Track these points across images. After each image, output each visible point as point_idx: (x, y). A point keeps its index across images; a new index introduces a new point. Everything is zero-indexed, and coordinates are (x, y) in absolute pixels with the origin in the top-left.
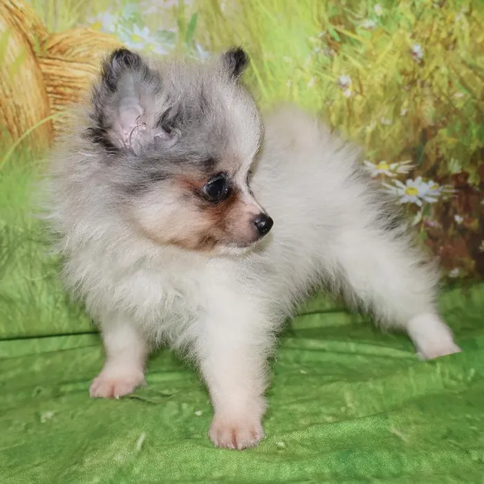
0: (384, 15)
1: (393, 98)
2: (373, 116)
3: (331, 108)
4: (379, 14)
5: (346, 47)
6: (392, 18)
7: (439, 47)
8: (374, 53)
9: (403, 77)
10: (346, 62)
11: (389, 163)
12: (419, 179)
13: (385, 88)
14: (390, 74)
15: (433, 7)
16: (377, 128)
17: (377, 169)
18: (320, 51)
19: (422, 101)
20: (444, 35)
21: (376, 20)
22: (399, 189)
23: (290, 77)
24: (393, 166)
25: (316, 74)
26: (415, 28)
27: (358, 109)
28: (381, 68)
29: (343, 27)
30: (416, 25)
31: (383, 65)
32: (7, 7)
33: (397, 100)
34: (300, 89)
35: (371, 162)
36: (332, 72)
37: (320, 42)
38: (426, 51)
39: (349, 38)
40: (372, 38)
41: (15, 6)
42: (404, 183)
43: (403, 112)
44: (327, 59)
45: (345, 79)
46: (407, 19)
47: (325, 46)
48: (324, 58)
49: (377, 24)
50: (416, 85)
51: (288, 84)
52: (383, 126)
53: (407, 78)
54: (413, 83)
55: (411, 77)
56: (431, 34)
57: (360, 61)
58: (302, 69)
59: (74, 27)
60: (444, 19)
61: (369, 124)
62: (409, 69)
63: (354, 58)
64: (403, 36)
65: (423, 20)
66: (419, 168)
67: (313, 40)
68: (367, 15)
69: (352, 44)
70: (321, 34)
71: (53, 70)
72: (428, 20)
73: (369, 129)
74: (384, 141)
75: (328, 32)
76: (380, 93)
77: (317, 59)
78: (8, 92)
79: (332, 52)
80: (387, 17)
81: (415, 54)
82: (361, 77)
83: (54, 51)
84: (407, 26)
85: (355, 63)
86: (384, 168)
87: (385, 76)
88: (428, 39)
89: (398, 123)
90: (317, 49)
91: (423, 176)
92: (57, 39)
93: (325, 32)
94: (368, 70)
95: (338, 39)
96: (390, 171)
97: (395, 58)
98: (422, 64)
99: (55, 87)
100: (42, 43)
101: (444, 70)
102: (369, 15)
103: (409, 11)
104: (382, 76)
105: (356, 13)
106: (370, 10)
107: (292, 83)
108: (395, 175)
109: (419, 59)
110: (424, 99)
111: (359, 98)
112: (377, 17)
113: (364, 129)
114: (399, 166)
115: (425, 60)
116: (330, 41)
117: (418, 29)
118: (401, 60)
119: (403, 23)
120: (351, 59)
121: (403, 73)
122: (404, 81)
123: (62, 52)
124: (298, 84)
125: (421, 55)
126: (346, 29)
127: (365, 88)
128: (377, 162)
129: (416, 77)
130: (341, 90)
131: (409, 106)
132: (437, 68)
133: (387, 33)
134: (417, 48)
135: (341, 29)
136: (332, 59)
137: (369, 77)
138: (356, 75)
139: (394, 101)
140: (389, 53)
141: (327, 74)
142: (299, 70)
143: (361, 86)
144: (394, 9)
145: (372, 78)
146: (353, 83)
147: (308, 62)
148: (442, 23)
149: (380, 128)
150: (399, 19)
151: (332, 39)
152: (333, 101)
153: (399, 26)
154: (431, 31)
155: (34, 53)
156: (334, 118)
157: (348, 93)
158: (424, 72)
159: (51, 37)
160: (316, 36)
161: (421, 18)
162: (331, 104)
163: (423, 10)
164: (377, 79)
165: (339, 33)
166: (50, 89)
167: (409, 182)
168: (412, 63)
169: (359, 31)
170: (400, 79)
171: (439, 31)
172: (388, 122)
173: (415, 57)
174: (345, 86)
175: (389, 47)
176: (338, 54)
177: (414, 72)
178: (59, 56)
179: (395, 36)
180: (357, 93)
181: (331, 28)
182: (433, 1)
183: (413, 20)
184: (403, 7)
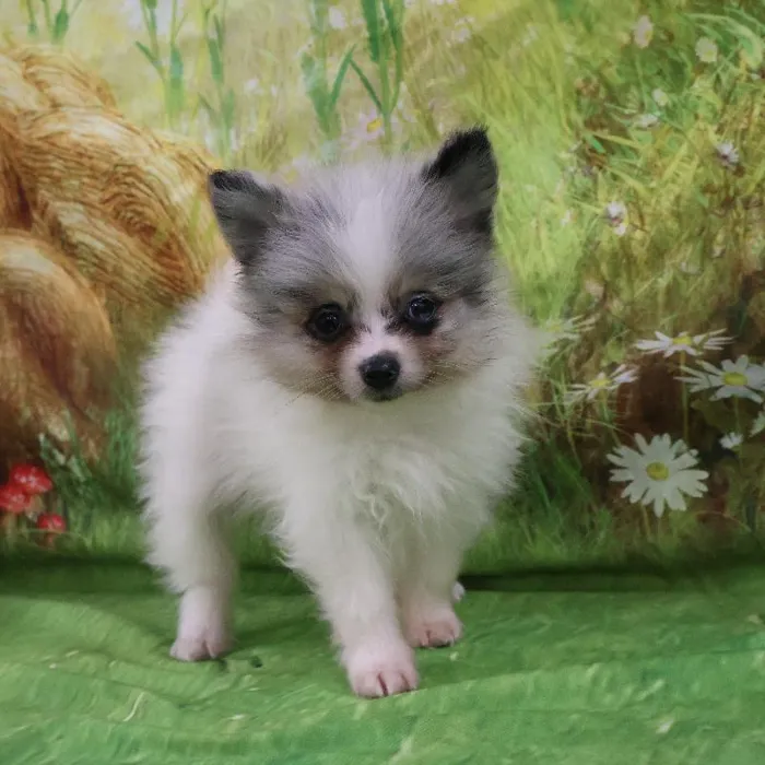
0: (670, 104)
1: (697, 229)
2: (668, 263)
3: (597, 254)
4: (662, 104)
5: (615, 160)
6: (684, 106)
8: (659, 164)
9: (708, 195)
10: (617, 183)
11: (692, 336)
12: (744, 359)
13: (677, 216)
14: (687, 194)
15: (749, 80)
16: (675, 279)
17: (674, 344)
18: (576, 171)
19: (747, 230)
21: (658, 113)
22: (710, 376)
23: (534, 214)
24: (698, 339)
25: (574, 205)
26: (722, 116)
27: (639, 252)
28: (670, 185)
29: (606, 131)
30: (724, 110)
31: (674, 181)
32: (196, 167)
33: (704, 233)
34: (550, 230)
35: (666, 334)
36: (597, 199)
37: (575, 158)
38: (745, 151)
39: (619, 145)
40: (654, 142)
41: (204, 164)
42: (720, 367)
43: (718, 250)
44: (588, 182)
45: (616, 208)
46: (708, 104)
47: (584, 162)
48: (582, 181)
49: (660, 118)
50: (735, 207)
51: (533, 223)
52: (686, 276)
53: (716, 197)
54: (728, 203)
55: (723, 196)
56: (750, 123)
57: (638, 177)
58: (552, 201)
61: (661, 276)
62: (717, 183)
63: (630, 175)
64: (703, 132)
65: (735, 101)
66: (740, 340)
67: (564, 155)
68: (642, 107)
69: (624, 153)
70: (574, 147)
72: (744, 101)
73: (663, 282)
74: (687, 300)
75: (584, 141)
76: (672, 224)
77: (573, 184)
79: (595, 169)
80: (675, 105)
81: (725, 157)
82: (641, 203)
84: (710, 115)
85: (631, 182)
86: (684, 343)
87: (678, 198)
88: (745, 131)
89: (710, 270)
90: (572, 169)
91: (750, 354)
93: (581, 142)
94: (652, 190)
95: (601, 150)
96: (694, 346)
97: (692, 168)
98: (740, 171)
102: (646, 106)
103: (711, 91)
104: (672, 197)
105: (625, 107)
106: (646, 100)
107: (538, 222)
108: (700, 353)
109: (733, 164)
110: (751, 226)
111: (638, 234)
112: (660, 109)
113: (656, 282)
114: (709, 337)
115: (744, 165)
116: (589, 154)
118: (701, 170)
119: (702, 111)
120: (623, 176)
121: (707, 189)
122: (711, 202)
124: (548, 222)
125: (734, 158)
126: (612, 133)
127: (648, 220)
128: (675, 334)
129: (731, 193)
130: (611, 226)
131: (725, 241)
133: (677, 130)
134: (727, 149)
135: (605, 134)
136: (595, 181)
137: (653, 201)
138: (634, 201)
139: (700, 234)
140: (682, 161)
141: (590, 203)
142: (547, 203)
143: (641, 217)
144: (685, 92)
145: (658, 202)
146: (629, 212)
147: (560, 189)
149: (680, 279)
150: (696, 107)
151: (593, 150)
152: (599, 243)
153: (697, 117)
154: (749, 117)
156: (604, 268)
157: (621, 230)
158: (746, 185)
160: (568, 151)
161: (732, 98)
162: (596, 249)
163: (734, 86)
164: (666, 203)
165: (602, 141)
167: (727, 364)
168: (721, 172)
169: (633, 133)
170: (705, 201)
172: (693, 269)
173: (725, 163)
174: (618, 219)
175: (683, 150)
176: (605, 171)
177: (727, 187)
179: (691, 134)
180: (636, 227)
181: (588, 135)
182: (749, 70)
183: (719, 105)
184: (701, 86)
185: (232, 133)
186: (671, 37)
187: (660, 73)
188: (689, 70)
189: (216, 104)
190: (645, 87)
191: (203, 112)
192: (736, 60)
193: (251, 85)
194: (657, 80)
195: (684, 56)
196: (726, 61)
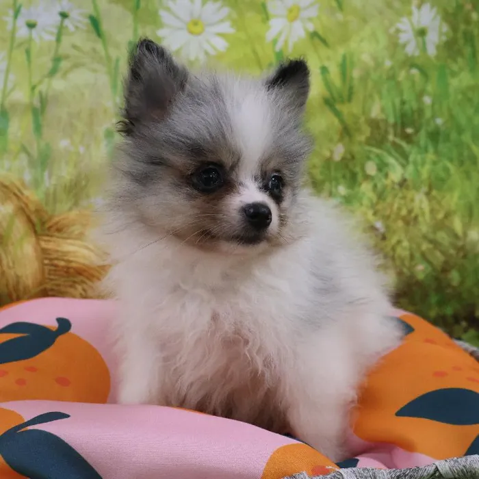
0: (347, 195)
4: (343, 194)
6: (355, 197)
7: (400, 224)
15: (393, 188)
20: (404, 212)
21: (340, 199)
26: (376, 206)
30: (377, 203)
32: (15, 195)
38: (387, 227)
46: (368, 198)
56: (391, 212)
59: (70, 209)
60: (404, 198)
64: (365, 214)
65: (384, 200)
71: (50, 246)
72: (389, 199)
78: (11, 264)
80: (350, 196)
81: (377, 229)
83: (53, 229)
84: (369, 204)
88: (389, 216)
92: (56, 219)
98: (384, 238)
99: (51, 260)
100: (43, 223)
101: (406, 244)
102: (333, 194)
103: (371, 191)
106: (334, 190)
109: (381, 234)
112: (341, 197)
115: (386, 234)
117: (379, 207)
119: (365, 201)
123: (59, 230)
125: (382, 230)
132: (399, 242)
134: (379, 225)
144: (356, 189)
148: (402, 202)
150: (362, 198)
153: (361, 204)
154: (391, 208)
155: (35, 232)
158: (386, 246)
159: (51, 218)
161: (383, 197)
163: (384, 190)
166: (46, 262)
168: (374, 237)
171: (399, 209)
173: (376, 233)
178: (56, 234)
179: (358, 213)
182: (393, 182)
183: (375, 199)
184: (366, 188)
185: (46, 174)
186: (353, 157)
187: (344, 177)
188: (360, 177)
189: (35, 152)
190: (334, 183)
191: (23, 156)
192: (386, 176)
193: (63, 144)
194: (342, 180)
195: (358, 169)
196: (380, 175)
